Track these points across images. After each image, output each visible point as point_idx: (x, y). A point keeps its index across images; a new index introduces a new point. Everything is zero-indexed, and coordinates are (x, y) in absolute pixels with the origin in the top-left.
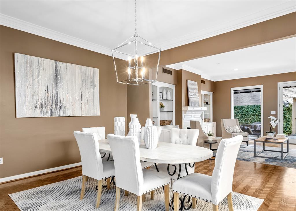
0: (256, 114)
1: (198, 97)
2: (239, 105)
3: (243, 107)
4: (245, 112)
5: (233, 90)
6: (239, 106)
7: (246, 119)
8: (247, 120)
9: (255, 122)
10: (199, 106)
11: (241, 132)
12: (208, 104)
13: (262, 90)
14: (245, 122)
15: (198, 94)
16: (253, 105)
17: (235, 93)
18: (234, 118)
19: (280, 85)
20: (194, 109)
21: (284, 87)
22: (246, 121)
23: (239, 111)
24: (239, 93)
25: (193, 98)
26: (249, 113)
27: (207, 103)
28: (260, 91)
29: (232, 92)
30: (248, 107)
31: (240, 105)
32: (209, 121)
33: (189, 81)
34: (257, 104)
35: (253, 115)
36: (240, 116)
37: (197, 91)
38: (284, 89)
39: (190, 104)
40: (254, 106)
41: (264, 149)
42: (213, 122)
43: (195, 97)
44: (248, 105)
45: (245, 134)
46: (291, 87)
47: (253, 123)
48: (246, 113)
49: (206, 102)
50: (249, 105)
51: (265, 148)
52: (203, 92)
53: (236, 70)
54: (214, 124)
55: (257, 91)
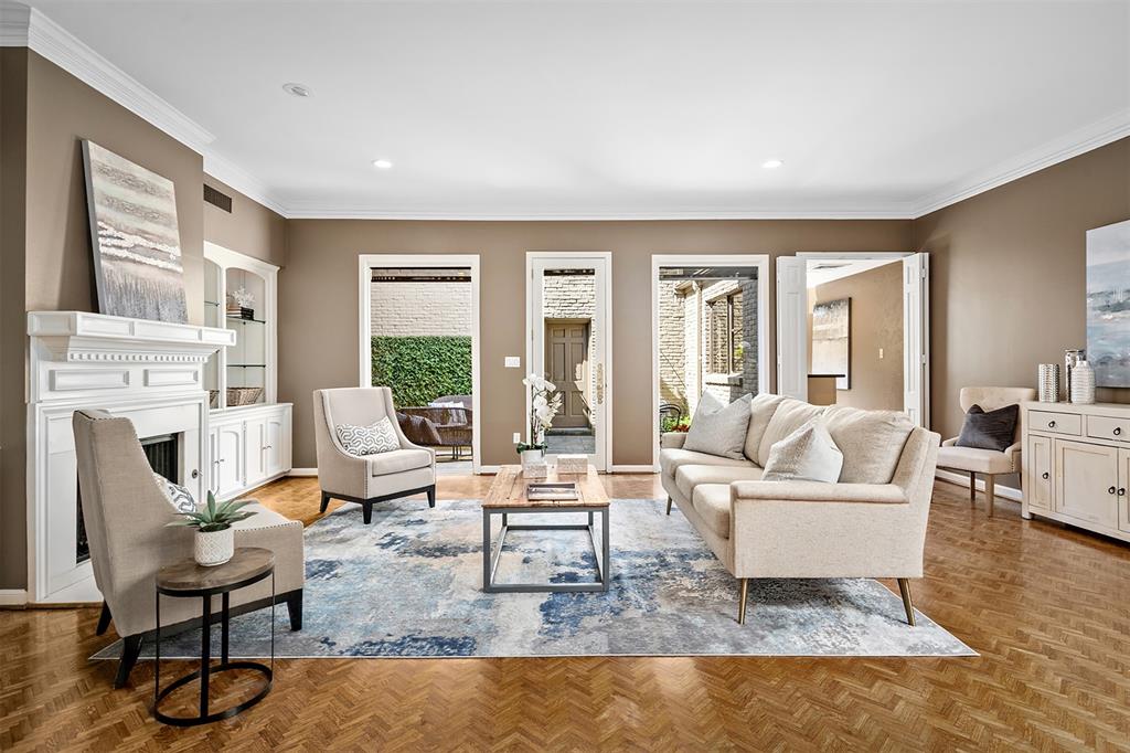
0: (441, 369)
1: (180, 269)
2: (386, 334)
3: (402, 342)
4: (409, 361)
5: (367, 262)
6: (387, 339)
7: (410, 386)
8: (414, 390)
9: (441, 395)
10: (183, 318)
11: (402, 447)
12: (251, 318)
13: (475, 274)
14: (408, 395)
15: (176, 251)
16: (435, 335)
17: (375, 280)
18: (375, 384)
19: (537, 261)
20: (132, 330)
21: (547, 273)
22: (410, 391)
23: (389, 357)
24: (392, 281)
25: (130, 267)
26: (419, 364)
27: (248, 314)
28: (468, 279)
29: (365, 275)
30: (417, 341)
31: (392, 335)
32: (257, 397)
33: (97, 154)
34: (445, 335)
35: (433, 373)
36: (390, 375)
37: (174, 234)
38: (544, 278)
39: (105, 299)
40: (437, 339)
41: (505, 524)
42: (279, 401)
43: (151, 261)
44: (415, 335)
45: (420, 455)
46: (562, 273)
47: (433, 398)
48: (409, 366)
49: (243, 309)
50: (422, 334)
51: (508, 520)
52: (224, 257)
53: (383, 164)
54: (282, 411)
55: (458, 279)
